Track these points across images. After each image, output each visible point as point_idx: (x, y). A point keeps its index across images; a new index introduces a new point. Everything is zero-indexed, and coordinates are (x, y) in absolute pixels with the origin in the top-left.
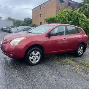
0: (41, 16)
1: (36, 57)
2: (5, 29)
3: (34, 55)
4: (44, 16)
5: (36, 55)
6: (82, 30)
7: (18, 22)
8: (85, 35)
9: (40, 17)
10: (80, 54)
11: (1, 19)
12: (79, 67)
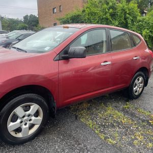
0: (55, 10)
1: (30, 120)
3: (24, 117)
4: (60, 11)
5: (29, 115)
6: (140, 39)
7: (11, 22)
8: (147, 50)
9: (53, 13)
12: (142, 134)
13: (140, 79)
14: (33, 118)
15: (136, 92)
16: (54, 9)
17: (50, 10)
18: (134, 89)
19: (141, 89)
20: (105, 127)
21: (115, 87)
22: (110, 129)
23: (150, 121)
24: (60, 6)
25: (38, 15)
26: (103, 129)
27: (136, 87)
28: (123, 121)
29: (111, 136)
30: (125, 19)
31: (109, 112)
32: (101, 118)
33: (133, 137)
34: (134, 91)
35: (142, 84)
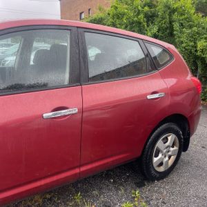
8: (189, 77)
9: (80, 19)
13: (169, 138)
15: (161, 164)
16: (81, 14)
17: (76, 15)
19: (173, 158)
24: (89, 10)
27: (160, 155)
30: (171, 23)
34: (155, 165)
35: (175, 148)
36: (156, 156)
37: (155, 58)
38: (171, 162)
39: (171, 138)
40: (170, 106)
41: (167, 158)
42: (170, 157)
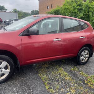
1: (1, 71)
2: (8, 22)
4: (52, 8)
5: (1, 68)
9: (48, 9)
10: (83, 61)
11: (6, 11)
12: (75, 89)
13: (86, 52)
14: (3, 70)
15: (83, 60)
17: (46, 7)
18: (81, 58)
19: (87, 59)
20: (53, 81)
21: (65, 56)
22: (55, 83)
23: (85, 81)
24: (52, 5)
25: (39, 10)
26: (51, 82)
27: (83, 57)
28: (66, 78)
29: (54, 87)
31: (59, 71)
32: (52, 75)
33: (68, 90)
34: (81, 60)
35: (88, 55)
36: (82, 57)
37: (82, 25)
38: (86, 60)
39: (87, 52)
40: (87, 41)
41: (85, 58)
42: (86, 58)
